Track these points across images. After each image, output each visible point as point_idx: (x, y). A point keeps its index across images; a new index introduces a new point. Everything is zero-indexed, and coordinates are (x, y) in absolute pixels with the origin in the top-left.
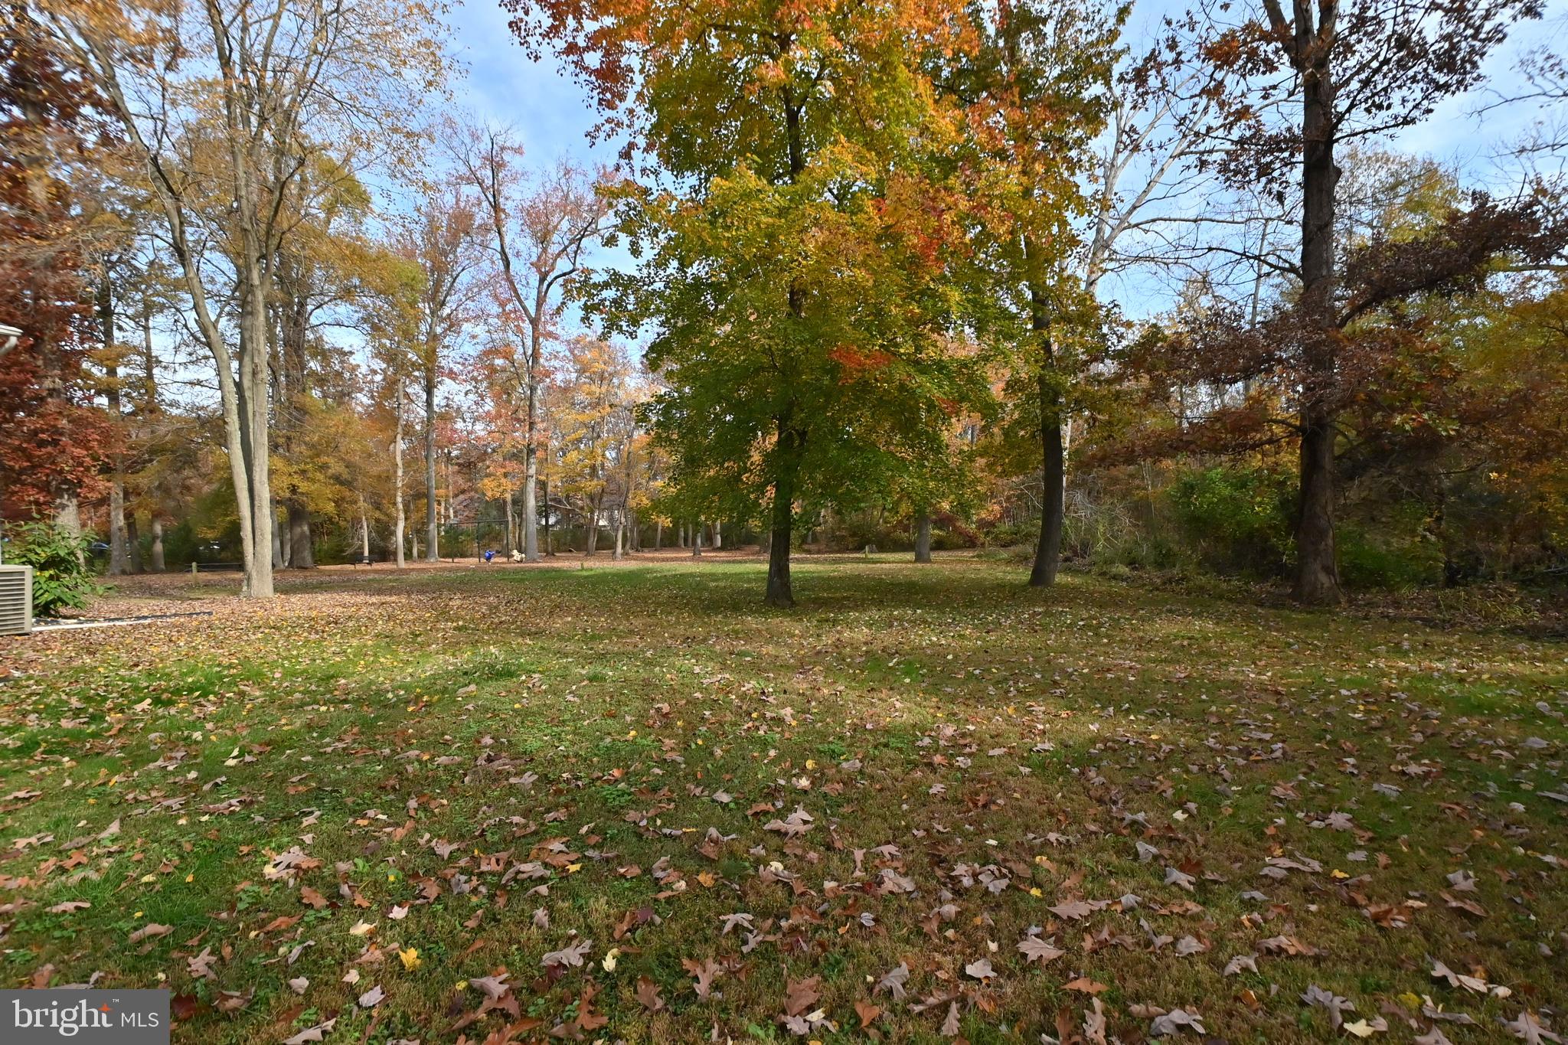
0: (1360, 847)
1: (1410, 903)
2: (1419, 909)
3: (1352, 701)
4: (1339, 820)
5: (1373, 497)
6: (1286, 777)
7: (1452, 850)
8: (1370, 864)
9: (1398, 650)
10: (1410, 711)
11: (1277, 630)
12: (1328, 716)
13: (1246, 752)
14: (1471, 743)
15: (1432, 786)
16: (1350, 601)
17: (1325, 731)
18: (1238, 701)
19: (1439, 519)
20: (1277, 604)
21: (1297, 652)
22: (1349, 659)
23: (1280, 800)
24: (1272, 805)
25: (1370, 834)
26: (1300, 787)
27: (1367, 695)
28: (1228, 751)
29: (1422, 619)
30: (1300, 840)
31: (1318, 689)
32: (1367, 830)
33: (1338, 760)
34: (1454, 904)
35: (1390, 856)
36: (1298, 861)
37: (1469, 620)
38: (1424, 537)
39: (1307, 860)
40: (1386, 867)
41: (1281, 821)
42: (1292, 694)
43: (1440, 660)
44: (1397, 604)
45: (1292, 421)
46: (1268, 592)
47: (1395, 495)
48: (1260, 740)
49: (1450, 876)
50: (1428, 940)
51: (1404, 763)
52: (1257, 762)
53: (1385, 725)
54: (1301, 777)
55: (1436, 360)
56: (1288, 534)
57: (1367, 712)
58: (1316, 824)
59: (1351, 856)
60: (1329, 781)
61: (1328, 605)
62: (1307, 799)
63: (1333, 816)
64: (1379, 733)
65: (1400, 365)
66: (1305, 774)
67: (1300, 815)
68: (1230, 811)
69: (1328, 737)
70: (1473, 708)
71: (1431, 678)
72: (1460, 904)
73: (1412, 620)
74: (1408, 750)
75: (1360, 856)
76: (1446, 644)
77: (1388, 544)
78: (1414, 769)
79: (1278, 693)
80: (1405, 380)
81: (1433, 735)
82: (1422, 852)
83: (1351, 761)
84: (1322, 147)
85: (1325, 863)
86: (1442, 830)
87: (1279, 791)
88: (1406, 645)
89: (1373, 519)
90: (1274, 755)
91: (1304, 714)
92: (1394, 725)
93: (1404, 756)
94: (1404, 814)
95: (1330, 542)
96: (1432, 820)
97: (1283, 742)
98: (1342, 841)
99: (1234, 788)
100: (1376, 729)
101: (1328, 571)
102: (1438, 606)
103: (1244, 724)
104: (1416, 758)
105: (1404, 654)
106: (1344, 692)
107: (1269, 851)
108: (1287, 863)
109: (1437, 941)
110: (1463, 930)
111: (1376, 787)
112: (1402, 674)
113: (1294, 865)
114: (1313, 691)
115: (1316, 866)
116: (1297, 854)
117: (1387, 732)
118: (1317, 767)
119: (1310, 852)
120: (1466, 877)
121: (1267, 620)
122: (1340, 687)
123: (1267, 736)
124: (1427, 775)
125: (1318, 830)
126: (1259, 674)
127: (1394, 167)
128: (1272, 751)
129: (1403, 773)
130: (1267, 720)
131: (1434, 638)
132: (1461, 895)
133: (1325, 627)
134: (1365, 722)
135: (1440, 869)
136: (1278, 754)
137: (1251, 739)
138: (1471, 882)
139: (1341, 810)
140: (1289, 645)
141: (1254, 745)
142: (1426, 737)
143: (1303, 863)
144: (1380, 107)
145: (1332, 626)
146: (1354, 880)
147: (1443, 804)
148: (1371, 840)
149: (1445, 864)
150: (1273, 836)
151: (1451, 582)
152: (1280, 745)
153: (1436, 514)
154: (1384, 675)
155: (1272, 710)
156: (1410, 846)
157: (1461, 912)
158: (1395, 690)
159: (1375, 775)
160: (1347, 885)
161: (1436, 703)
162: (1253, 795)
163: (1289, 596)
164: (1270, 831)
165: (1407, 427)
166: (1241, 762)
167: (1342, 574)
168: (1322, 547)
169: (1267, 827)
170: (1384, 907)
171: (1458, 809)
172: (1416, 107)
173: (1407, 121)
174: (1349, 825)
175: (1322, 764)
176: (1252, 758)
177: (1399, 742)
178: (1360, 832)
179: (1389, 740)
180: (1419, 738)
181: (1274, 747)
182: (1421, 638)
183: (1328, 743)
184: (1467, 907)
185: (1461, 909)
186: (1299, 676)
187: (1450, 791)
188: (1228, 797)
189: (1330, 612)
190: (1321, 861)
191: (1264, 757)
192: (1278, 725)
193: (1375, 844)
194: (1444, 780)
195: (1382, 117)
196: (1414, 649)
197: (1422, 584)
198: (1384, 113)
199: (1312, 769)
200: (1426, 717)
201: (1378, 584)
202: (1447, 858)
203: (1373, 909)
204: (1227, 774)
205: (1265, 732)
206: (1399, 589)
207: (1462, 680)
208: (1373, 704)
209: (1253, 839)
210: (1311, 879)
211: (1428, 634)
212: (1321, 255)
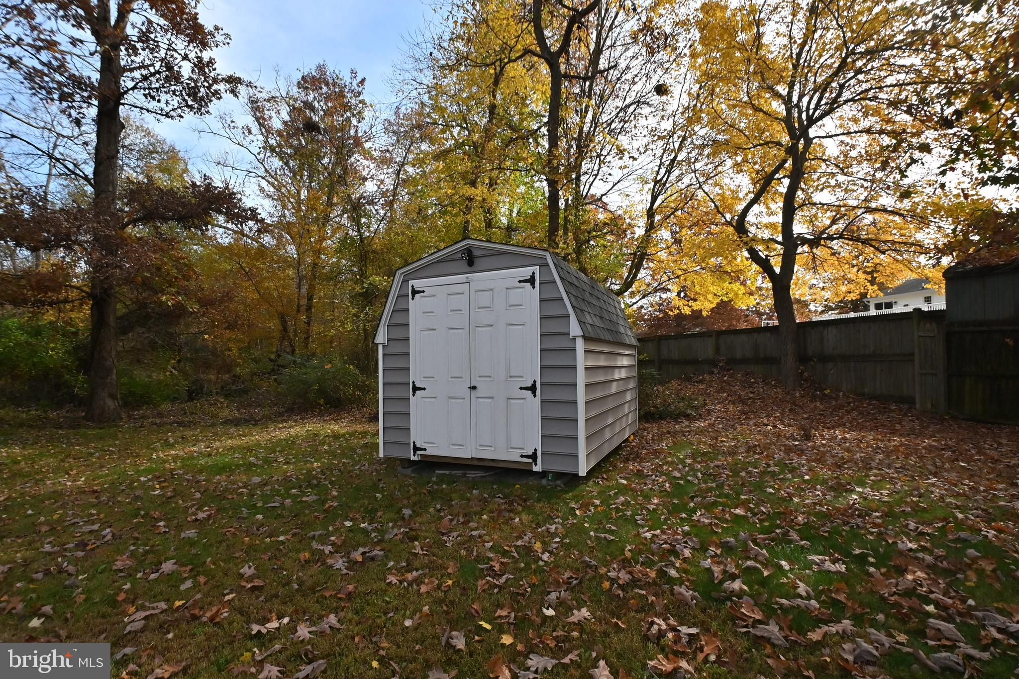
0: (186, 579)
1: (227, 598)
2: (233, 599)
3: (150, 483)
4: (168, 566)
5: (139, 346)
6: (119, 552)
7: (237, 555)
8: (196, 586)
9: (168, 445)
10: (188, 480)
11: (79, 445)
12: (137, 498)
13: (82, 545)
14: (226, 490)
15: (214, 522)
16: (129, 417)
17: (139, 509)
18: (63, 507)
19: (179, 361)
20: (74, 425)
21: (98, 458)
22: (138, 456)
23: (121, 571)
24: (116, 577)
25: (190, 567)
26: (133, 555)
27: (159, 477)
28: (66, 550)
29: (177, 423)
30: (145, 593)
31: (124, 481)
32: (186, 566)
33: (154, 526)
34: (249, 586)
35: (206, 576)
36: (149, 608)
37: (203, 419)
38: (171, 372)
39: (155, 605)
40: (205, 584)
41: (127, 586)
42: (106, 489)
43: (194, 445)
44: (160, 415)
45: (85, 289)
46: (65, 417)
47: (153, 345)
48: (91, 532)
49: (242, 571)
50: (243, 615)
51: (195, 514)
52: (93, 550)
53: (176, 493)
54: (132, 548)
55: (186, 265)
56: (78, 372)
57: (162, 488)
58: (153, 576)
59: (183, 587)
60: (151, 543)
61: (114, 421)
62: (140, 561)
63: (163, 566)
64: (174, 500)
65: (166, 264)
66: (133, 544)
67: (139, 575)
68: (83, 596)
69: (142, 513)
70: (221, 469)
71: (193, 458)
72: (252, 584)
73: (171, 424)
74: (194, 505)
75: (188, 584)
76: (193, 436)
77: (150, 377)
78: (201, 515)
79: (95, 492)
80: (168, 274)
81: (205, 491)
82: (222, 564)
83: (162, 524)
84: (112, 103)
85: (167, 600)
86: (228, 546)
87: (119, 564)
88: (171, 440)
89: (139, 361)
90: (105, 540)
91: (119, 502)
92: (182, 492)
93: (193, 509)
94: (205, 545)
95: (114, 376)
96: (220, 542)
97: (110, 527)
98: (173, 580)
99: (80, 578)
100: (170, 498)
101: (113, 397)
102: (185, 413)
103: (74, 523)
104: (200, 509)
105: (172, 446)
106: (142, 479)
107: (125, 614)
108: (143, 614)
109: (247, 613)
110: (257, 598)
111: (183, 535)
112: (175, 458)
113: (148, 613)
114: (121, 484)
115: (163, 605)
116: (147, 604)
117: (179, 497)
118: (140, 536)
119: (155, 598)
120: (250, 567)
121: (68, 439)
122: (139, 476)
123: (96, 527)
124: (209, 516)
125: (155, 580)
126: (74, 481)
127: (152, 140)
128: (104, 537)
129: (196, 520)
130: (93, 515)
131: (186, 433)
132: (250, 579)
133: (116, 438)
134: (163, 495)
135: (235, 569)
136: (109, 537)
137: (83, 534)
138: (252, 568)
139: (167, 559)
140: (91, 454)
141: (86, 537)
142: (202, 494)
143: (153, 609)
144: (153, 98)
145: (120, 435)
146: (191, 601)
147: (224, 530)
148: (191, 570)
149: (236, 565)
150: (124, 601)
151: (191, 399)
152: (108, 530)
153: (178, 358)
154: (165, 462)
155: (93, 506)
156: (214, 564)
157: (254, 588)
158: (174, 469)
159: (179, 528)
160: (187, 608)
161: (200, 471)
162: (98, 575)
163: (84, 418)
164: (122, 597)
165: (169, 304)
166: (80, 554)
167: (122, 399)
168: (108, 380)
169: (118, 595)
170: (214, 609)
171: (233, 530)
172: (174, 110)
173: (167, 115)
174: (175, 566)
175: (143, 533)
176: (88, 548)
177: (187, 502)
178: (183, 569)
179: (181, 502)
180: (198, 495)
181: (104, 533)
182: (178, 434)
183: (142, 517)
184: (256, 584)
185: (253, 586)
186: (107, 475)
187: (224, 521)
188: (78, 587)
189: (115, 426)
190: (165, 600)
191: (98, 543)
192: (102, 516)
193: (194, 574)
194: (220, 516)
195: (152, 105)
196: (177, 442)
197: (174, 400)
198: (155, 103)
199: (137, 539)
200: (198, 482)
201: (147, 403)
202: (236, 561)
203: (208, 614)
204: (71, 569)
205: (93, 524)
206: (159, 405)
207: (210, 455)
208: (164, 482)
209: (109, 610)
210: (163, 617)
211: (183, 431)
212: (108, 177)
